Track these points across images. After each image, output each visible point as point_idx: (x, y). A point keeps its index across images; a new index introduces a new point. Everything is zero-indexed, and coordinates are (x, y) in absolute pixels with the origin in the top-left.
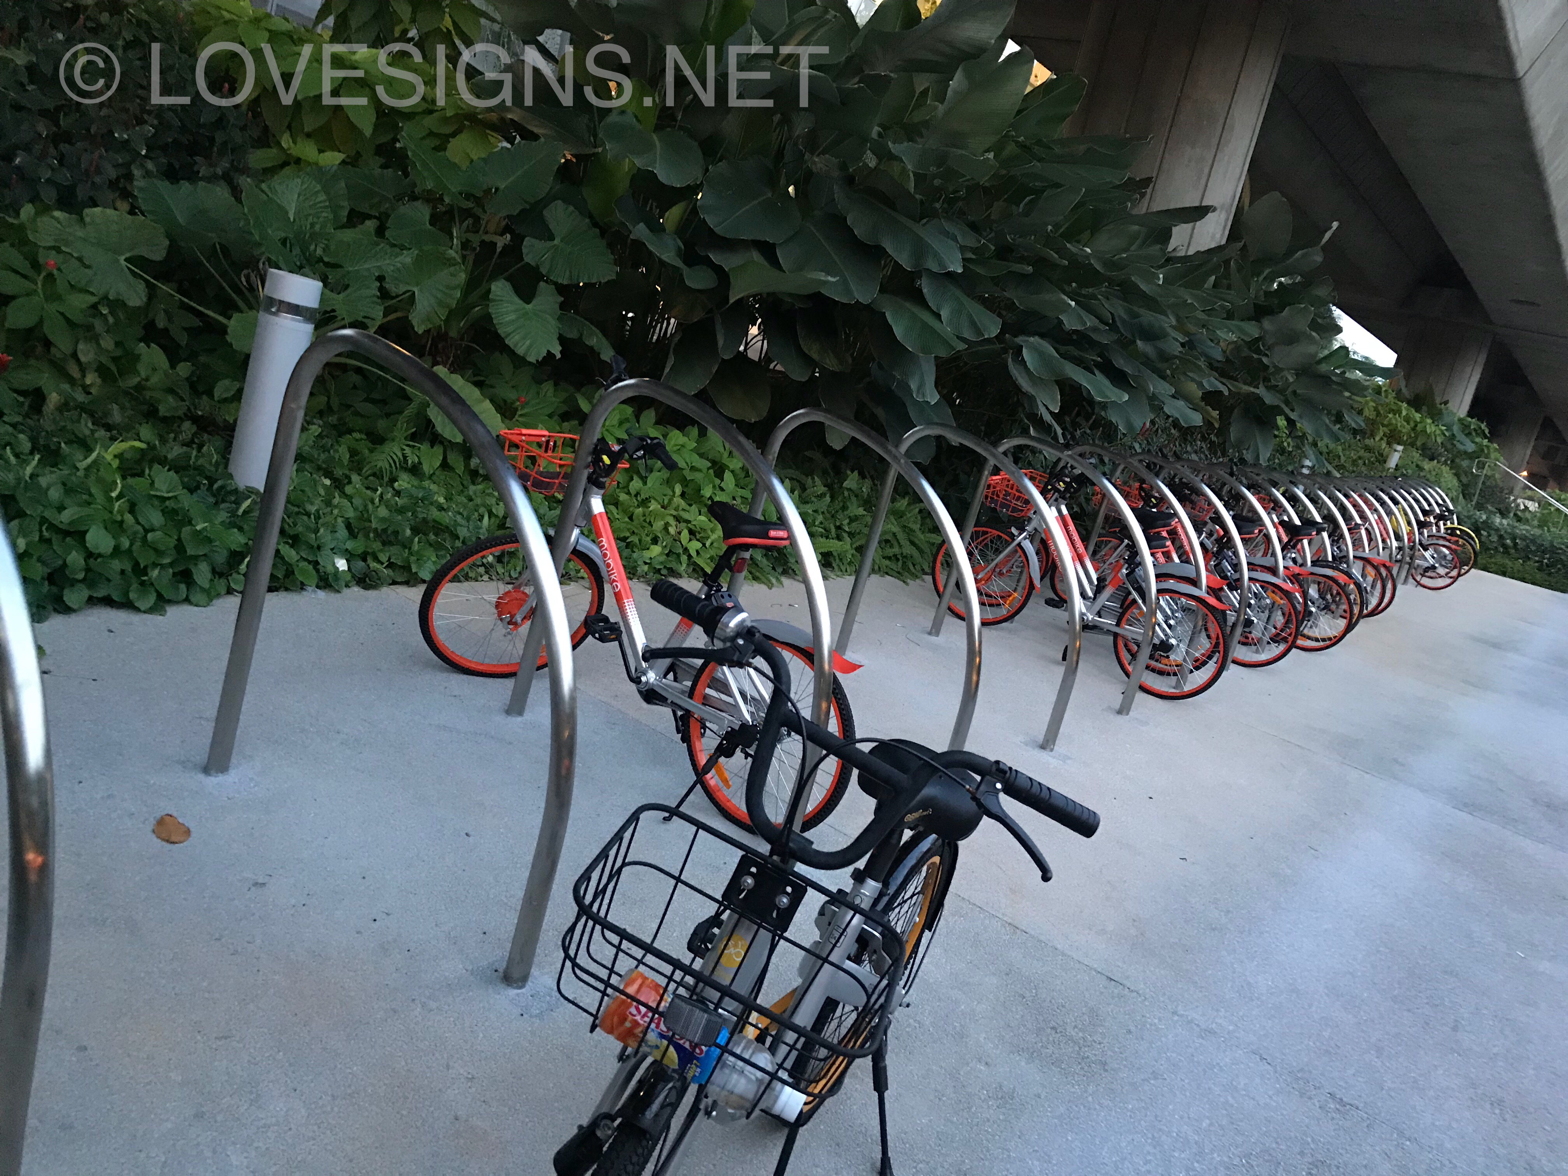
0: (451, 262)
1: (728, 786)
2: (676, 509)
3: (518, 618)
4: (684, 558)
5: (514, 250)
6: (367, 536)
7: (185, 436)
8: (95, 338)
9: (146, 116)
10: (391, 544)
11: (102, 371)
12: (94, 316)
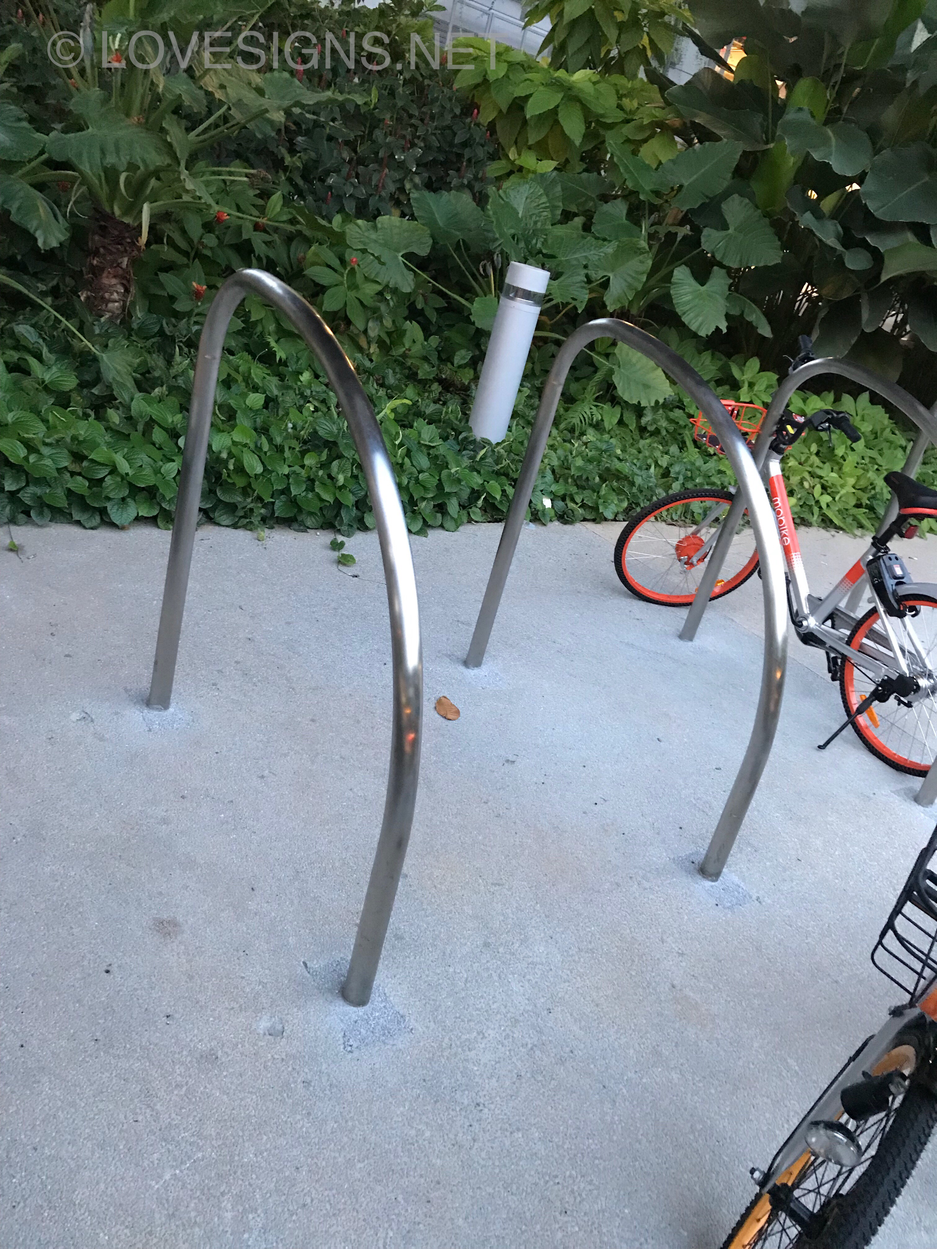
0: (639, 251)
1: (876, 726)
2: (811, 466)
3: (694, 560)
4: (816, 510)
5: (694, 241)
6: (566, 482)
7: (435, 395)
8: (380, 319)
9: (416, 141)
10: (583, 488)
11: (381, 343)
12: (380, 301)
